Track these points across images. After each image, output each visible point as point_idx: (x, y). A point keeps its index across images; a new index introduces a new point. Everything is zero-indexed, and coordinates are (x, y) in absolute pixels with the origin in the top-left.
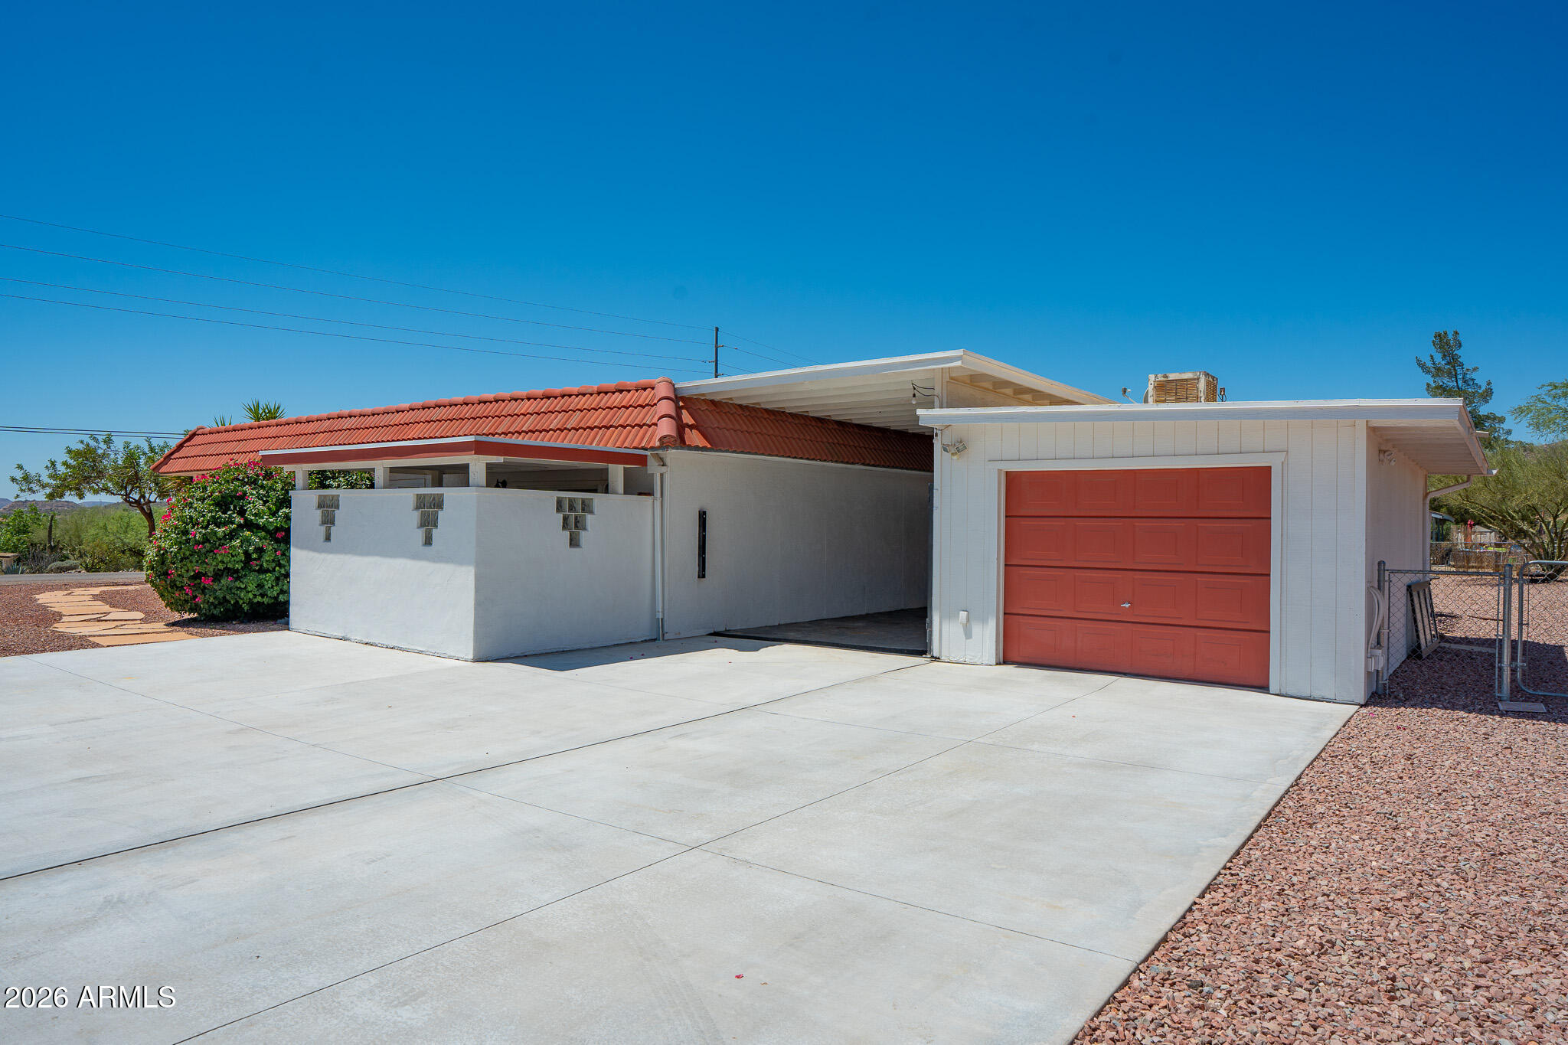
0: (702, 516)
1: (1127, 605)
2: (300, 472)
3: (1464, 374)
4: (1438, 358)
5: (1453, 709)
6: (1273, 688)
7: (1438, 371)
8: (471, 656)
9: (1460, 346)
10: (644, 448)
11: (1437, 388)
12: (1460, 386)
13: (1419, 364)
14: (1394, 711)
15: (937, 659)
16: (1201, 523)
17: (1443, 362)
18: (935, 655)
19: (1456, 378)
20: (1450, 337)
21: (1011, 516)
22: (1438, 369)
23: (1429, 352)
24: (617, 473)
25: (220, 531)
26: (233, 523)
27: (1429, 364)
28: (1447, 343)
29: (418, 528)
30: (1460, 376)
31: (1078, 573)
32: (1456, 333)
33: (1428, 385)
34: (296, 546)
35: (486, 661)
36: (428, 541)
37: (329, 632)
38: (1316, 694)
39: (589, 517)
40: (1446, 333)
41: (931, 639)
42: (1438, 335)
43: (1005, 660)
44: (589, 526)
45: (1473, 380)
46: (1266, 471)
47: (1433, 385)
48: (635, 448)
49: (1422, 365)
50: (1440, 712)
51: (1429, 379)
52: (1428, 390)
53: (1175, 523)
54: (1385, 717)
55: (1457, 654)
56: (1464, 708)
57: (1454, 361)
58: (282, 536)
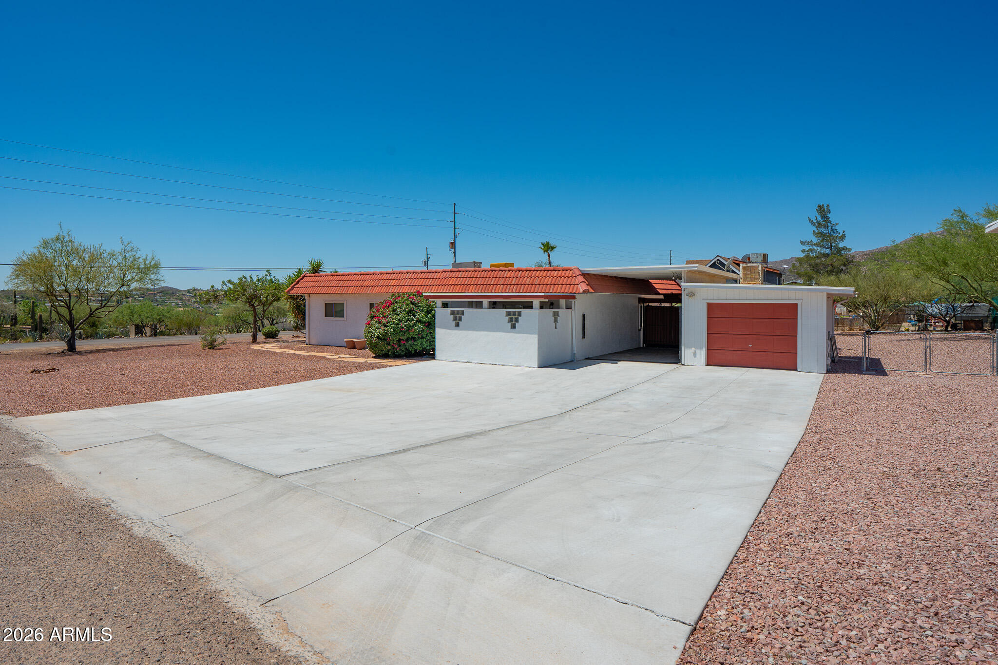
0: (584, 316)
1: (750, 346)
2: (439, 302)
3: (832, 227)
4: (819, 218)
5: (851, 373)
6: (798, 370)
7: (819, 225)
8: (537, 366)
9: (830, 212)
10: (574, 293)
11: (818, 233)
12: (830, 232)
13: (810, 221)
14: (835, 375)
15: (683, 365)
16: (775, 320)
17: (821, 220)
18: (683, 363)
19: (828, 228)
20: (825, 207)
21: (709, 317)
22: (819, 224)
23: (815, 215)
24: (563, 302)
25: (412, 323)
26: (414, 320)
27: (815, 221)
28: (824, 210)
29: (509, 322)
30: (830, 228)
31: (734, 336)
32: (828, 205)
33: (814, 231)
34: (438, 327)
35: (542, 367)
36: (514, 327)
37: (459, 360)
38: (812, 371)
39: (559, 318)
40: (823, 205)
41: (681, 358)
42: (819, 206)
43: (708, 365)
44: (559, 321)
45: (836, 230)
46: (796, 304)
47: (816, 231)
48: (570, 293)
49: (811, 221)
50: (848, 374)
51: (815, 228)
52: (814, 234)
53: (766, 320)
54: (833, 376)
55: (845, 361)
56: (853, 373)
57: (827, 220)
58: (430, 325)
